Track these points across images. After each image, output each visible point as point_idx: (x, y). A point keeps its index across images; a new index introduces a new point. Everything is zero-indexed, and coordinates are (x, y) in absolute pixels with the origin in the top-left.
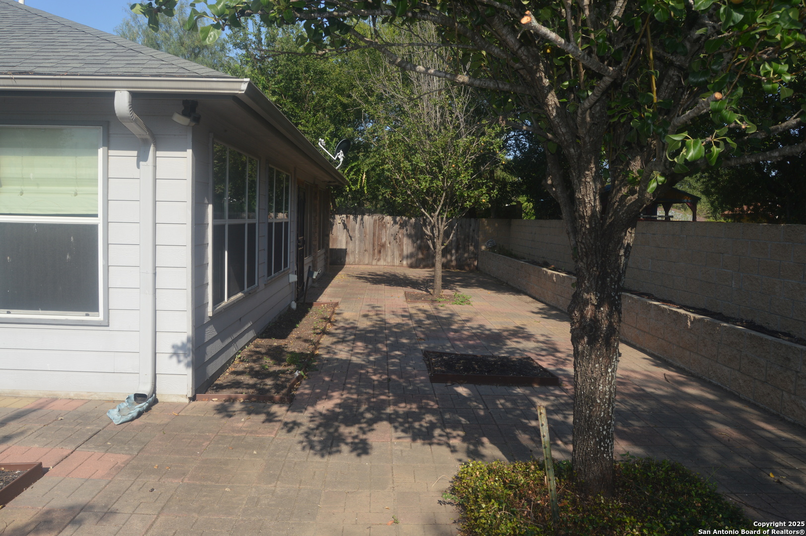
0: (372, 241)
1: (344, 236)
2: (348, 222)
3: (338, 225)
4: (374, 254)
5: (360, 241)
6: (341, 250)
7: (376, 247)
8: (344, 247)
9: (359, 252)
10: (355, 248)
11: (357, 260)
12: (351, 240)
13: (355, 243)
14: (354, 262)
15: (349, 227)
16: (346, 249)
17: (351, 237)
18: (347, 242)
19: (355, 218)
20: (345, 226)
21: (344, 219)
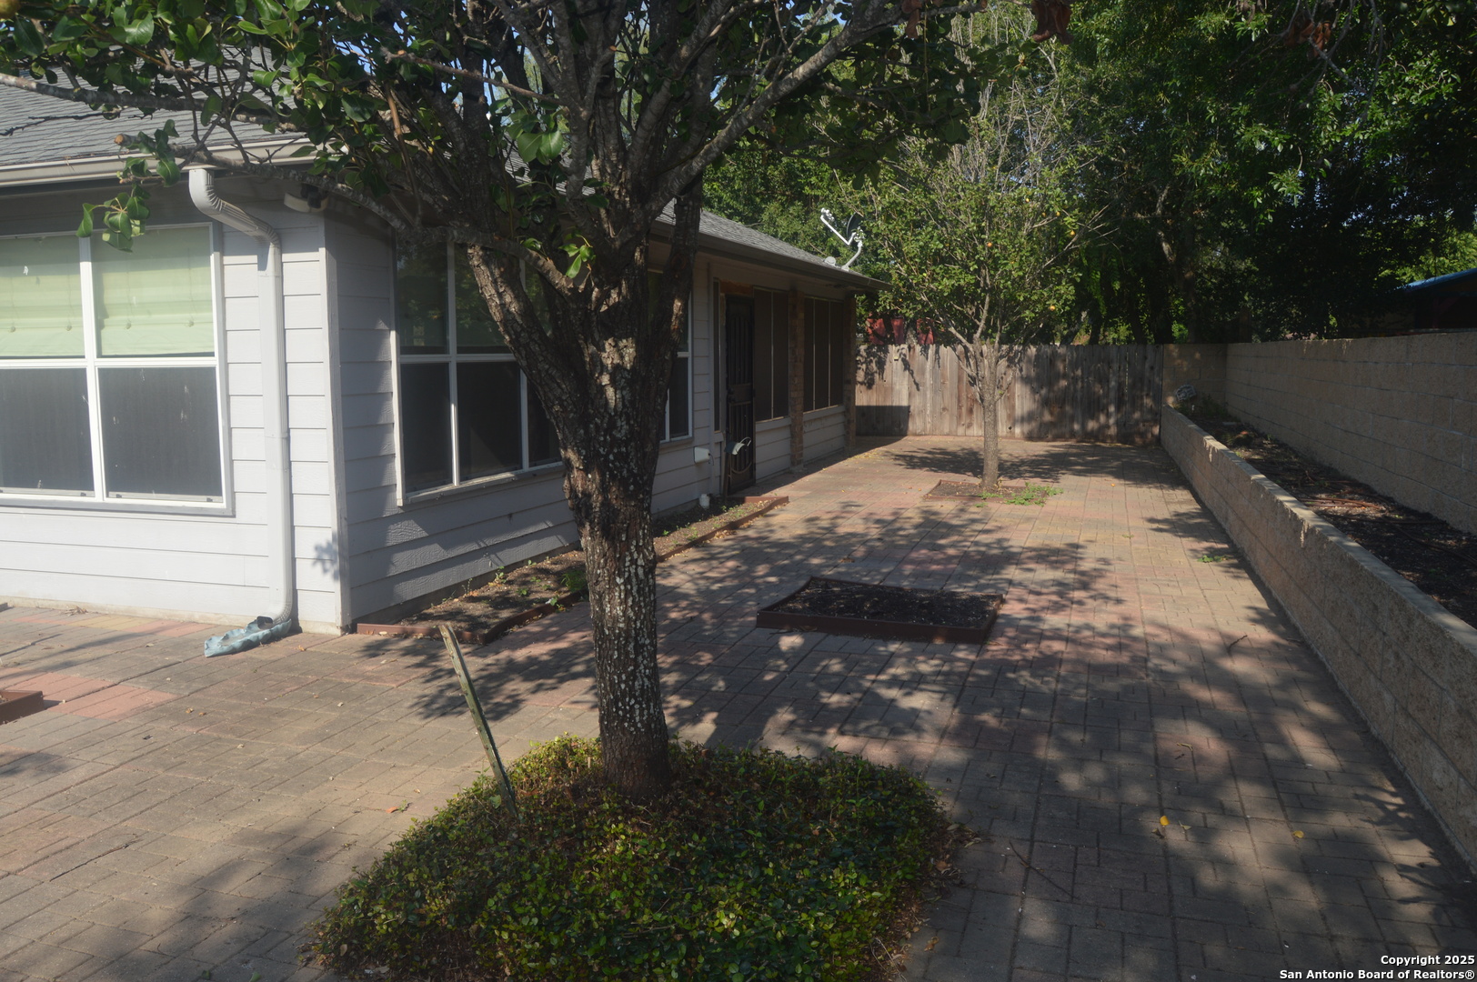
0: (956, 391)
1: (906, 383)
2: (912, 357)
3: (894, 363)
4: (960, 416)
5: (935, 391)
6: (900, 408)
7: (964, 402)
8: (905, 403)
9: (933, 412)
10: (925, 406)
11: (929, 426)
12: (918, 389)
13: (925, 395)
14: (924, 430)
15: (914, 367)
16: (909, 407)
17: (917, 385)
18: (910, 394)
19: (925, 349)
20: (907, 366)
21: (904, 351)
